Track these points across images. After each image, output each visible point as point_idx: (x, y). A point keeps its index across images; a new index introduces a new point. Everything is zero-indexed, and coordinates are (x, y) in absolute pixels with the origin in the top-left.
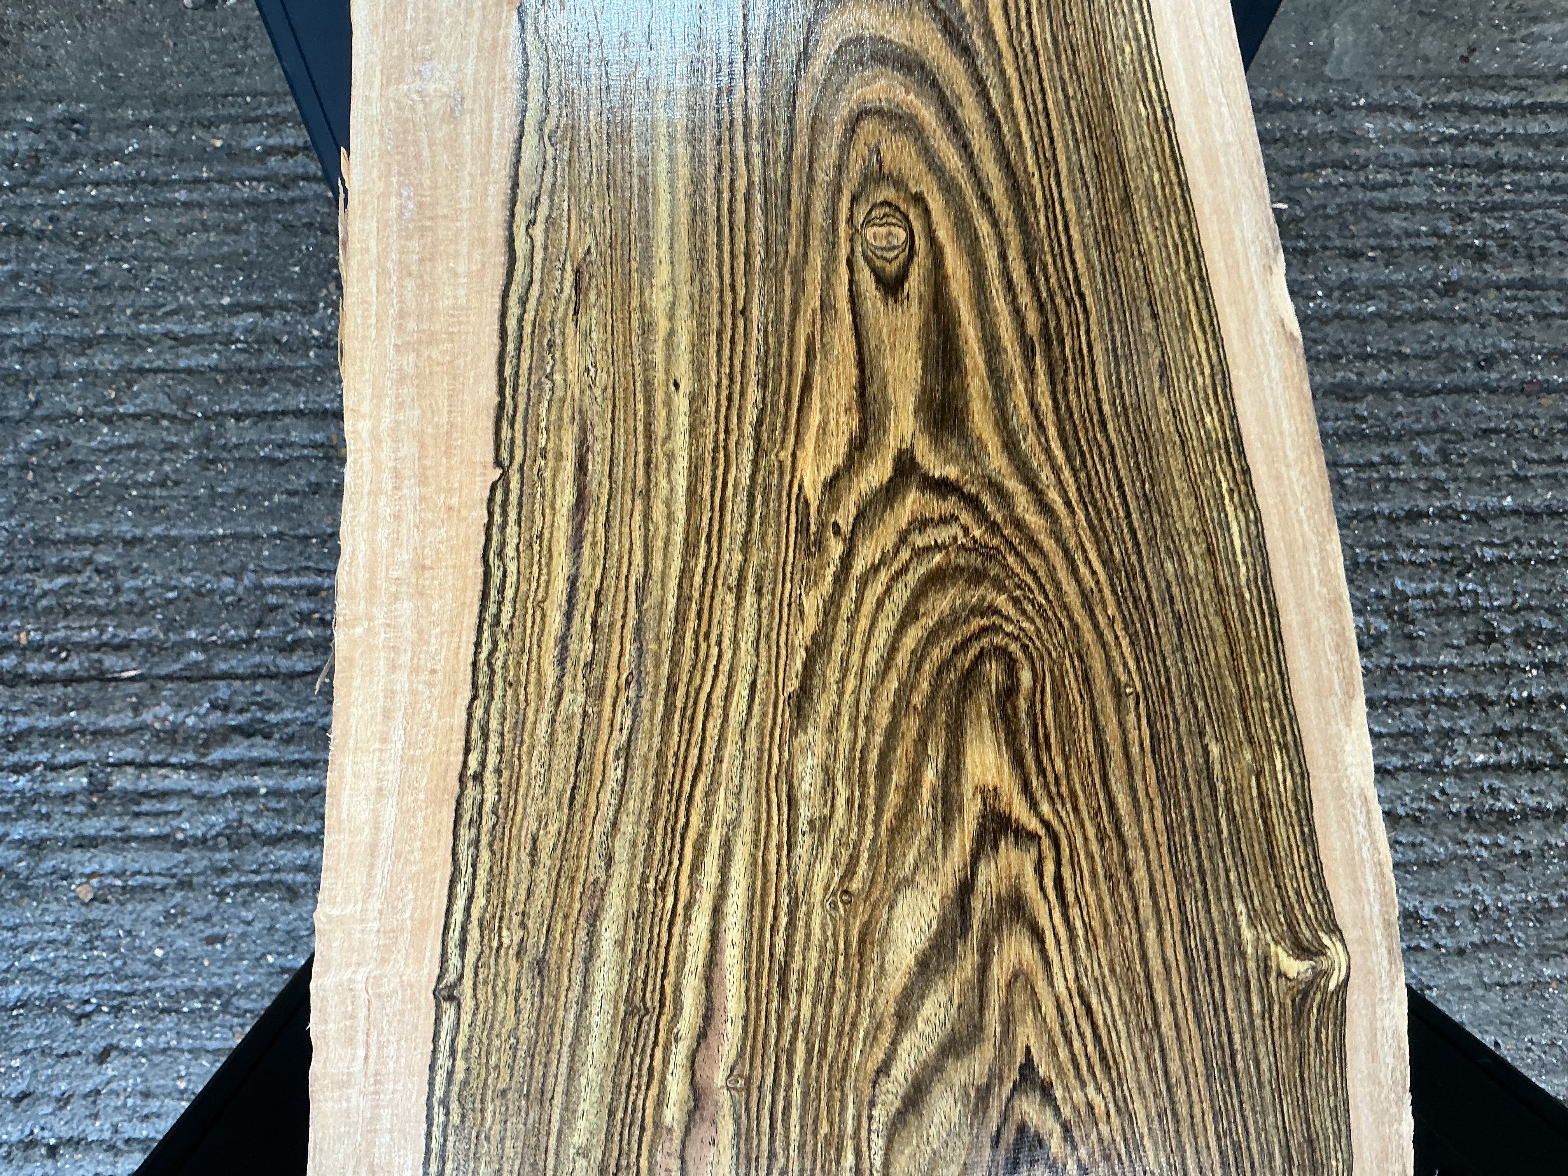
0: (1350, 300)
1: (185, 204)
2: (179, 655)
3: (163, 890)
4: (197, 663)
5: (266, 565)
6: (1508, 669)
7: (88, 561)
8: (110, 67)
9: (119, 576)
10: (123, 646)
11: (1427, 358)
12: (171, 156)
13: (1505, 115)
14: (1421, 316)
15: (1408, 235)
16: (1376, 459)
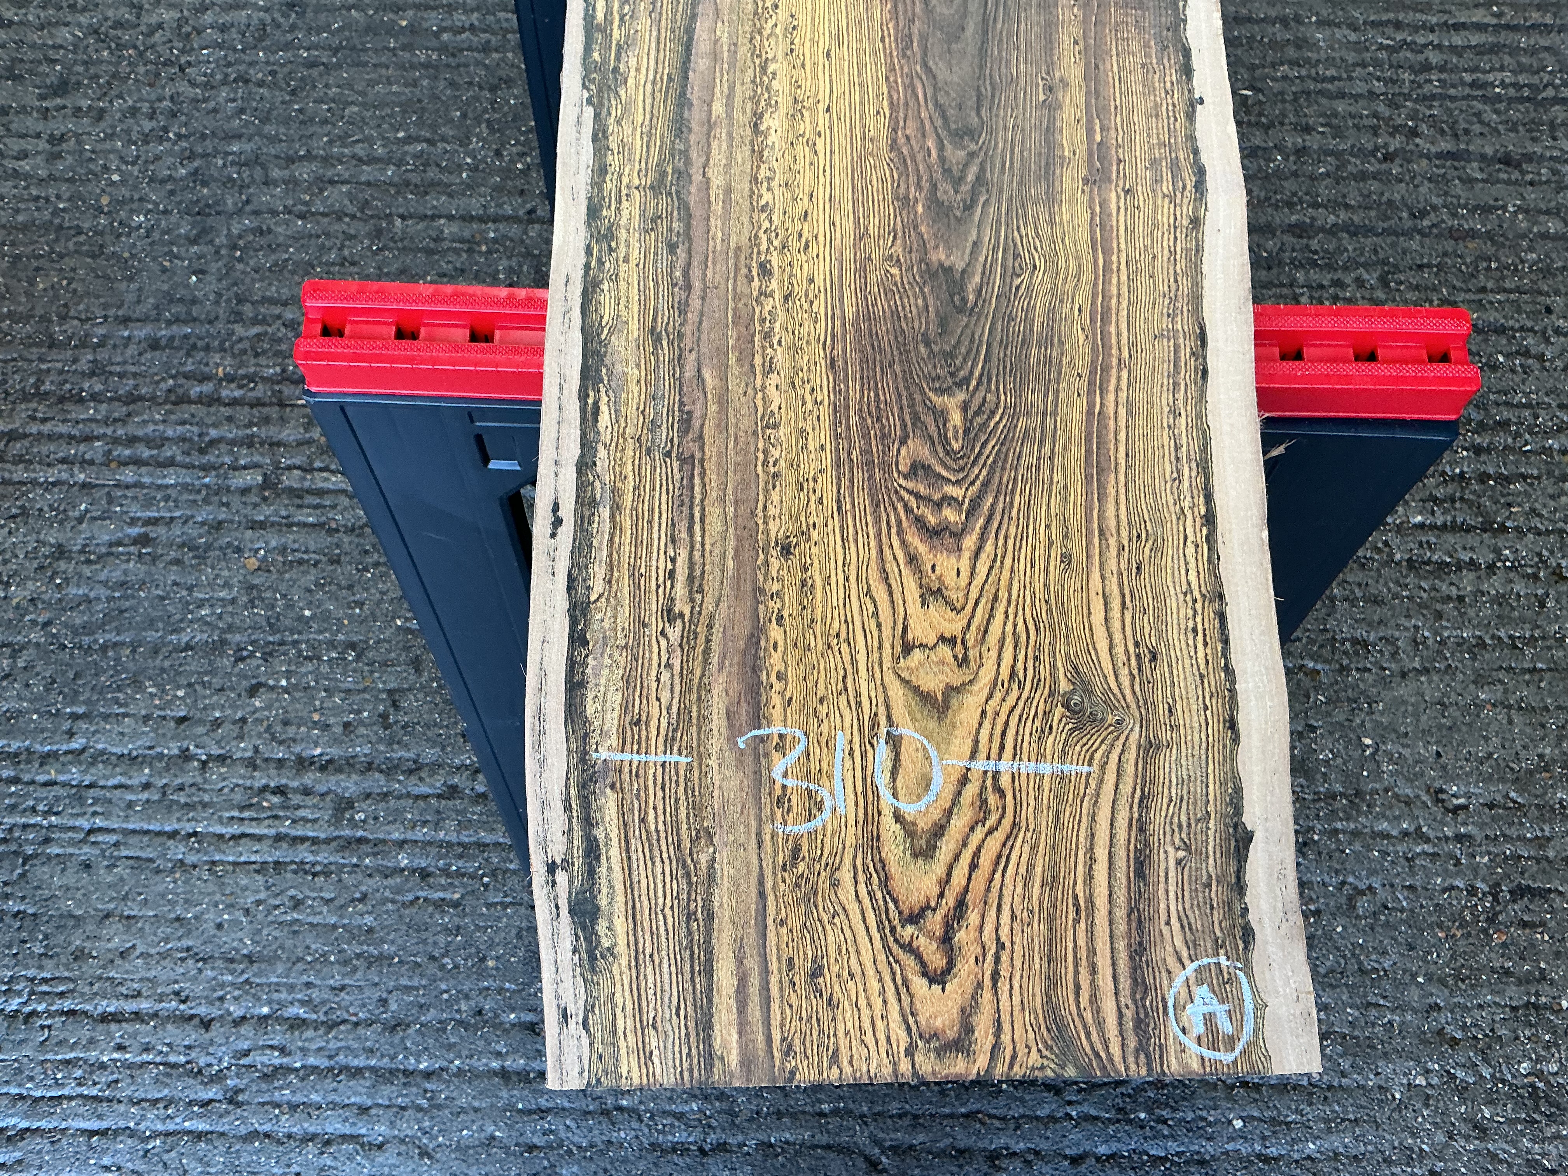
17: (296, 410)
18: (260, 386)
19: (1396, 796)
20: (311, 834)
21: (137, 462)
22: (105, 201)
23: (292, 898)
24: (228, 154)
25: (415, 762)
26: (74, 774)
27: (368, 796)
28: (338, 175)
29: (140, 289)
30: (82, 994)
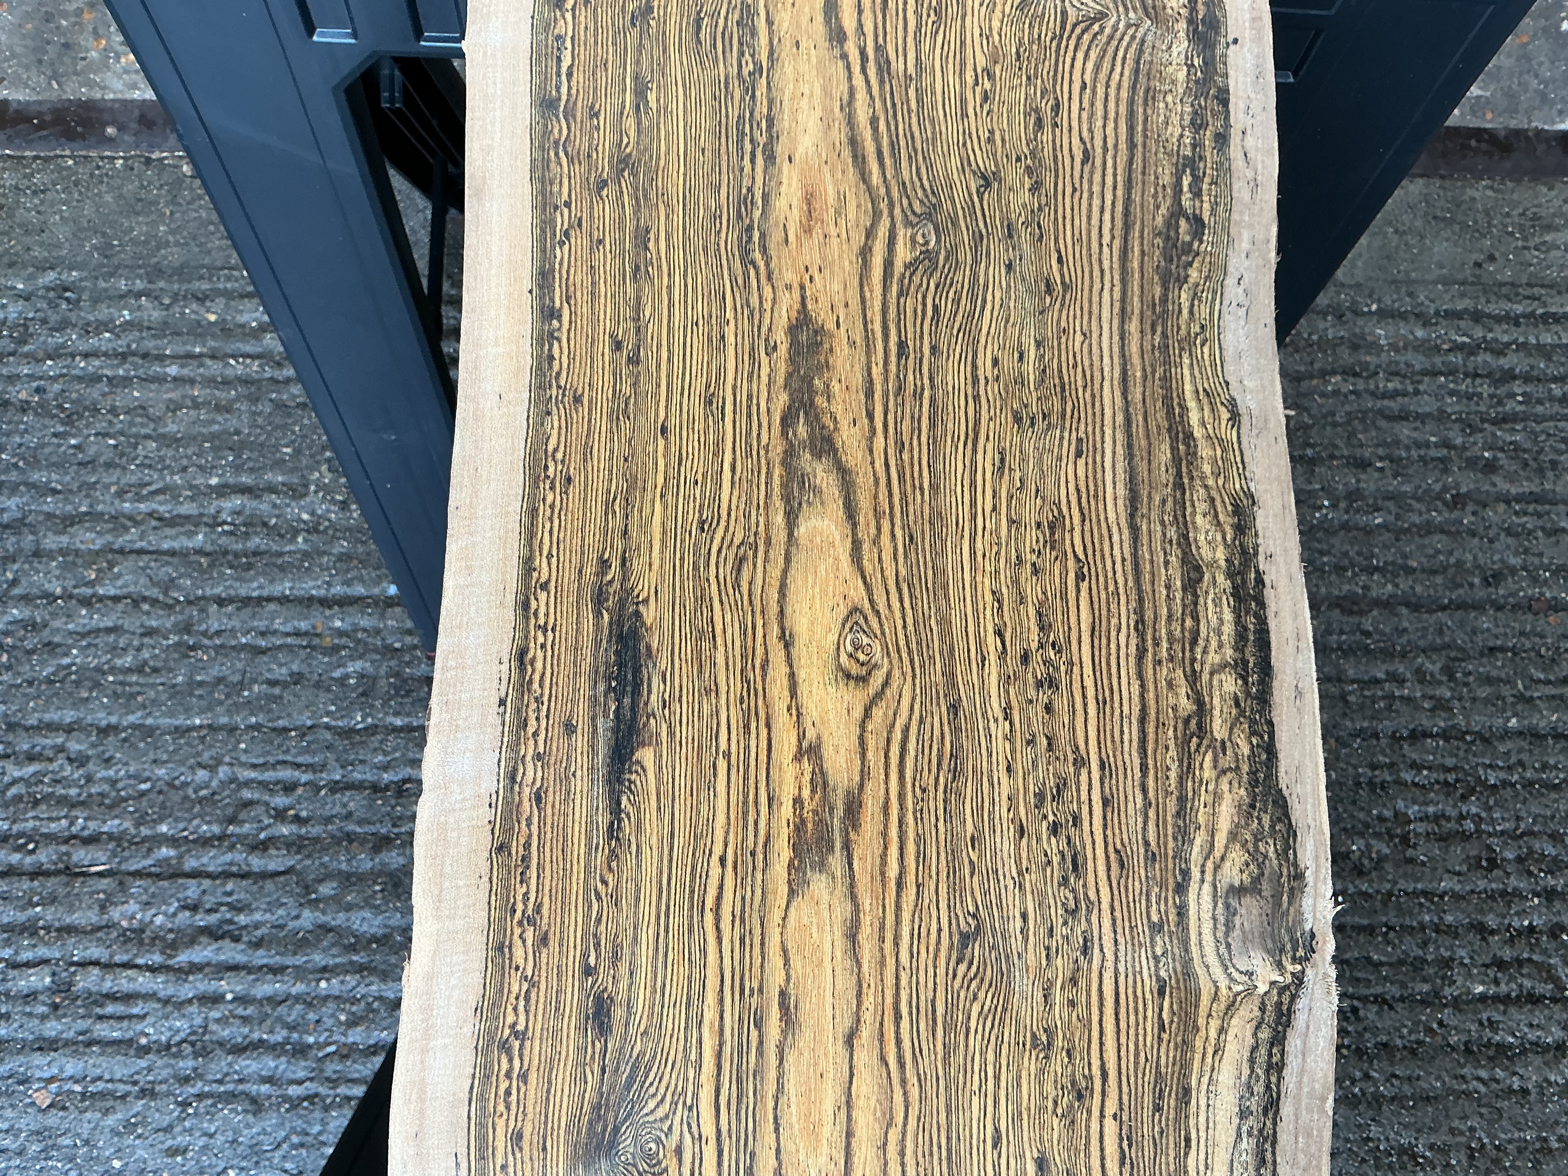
0: (1358, 511)
1: (175, 379)
2: (150, 850)
3: (123, 1097)
4: (167, 859)
5: (243, 758)
6: (1509, 896)
7: (61, 749)
8: (104, 234)
9: (91, 766)
10: (91, 840)
11: (1434, 572)
12: (164, 329)
13: (1517, 324)
14: (1428, 529)
15: (1418, 446)
16: (1381, 675)
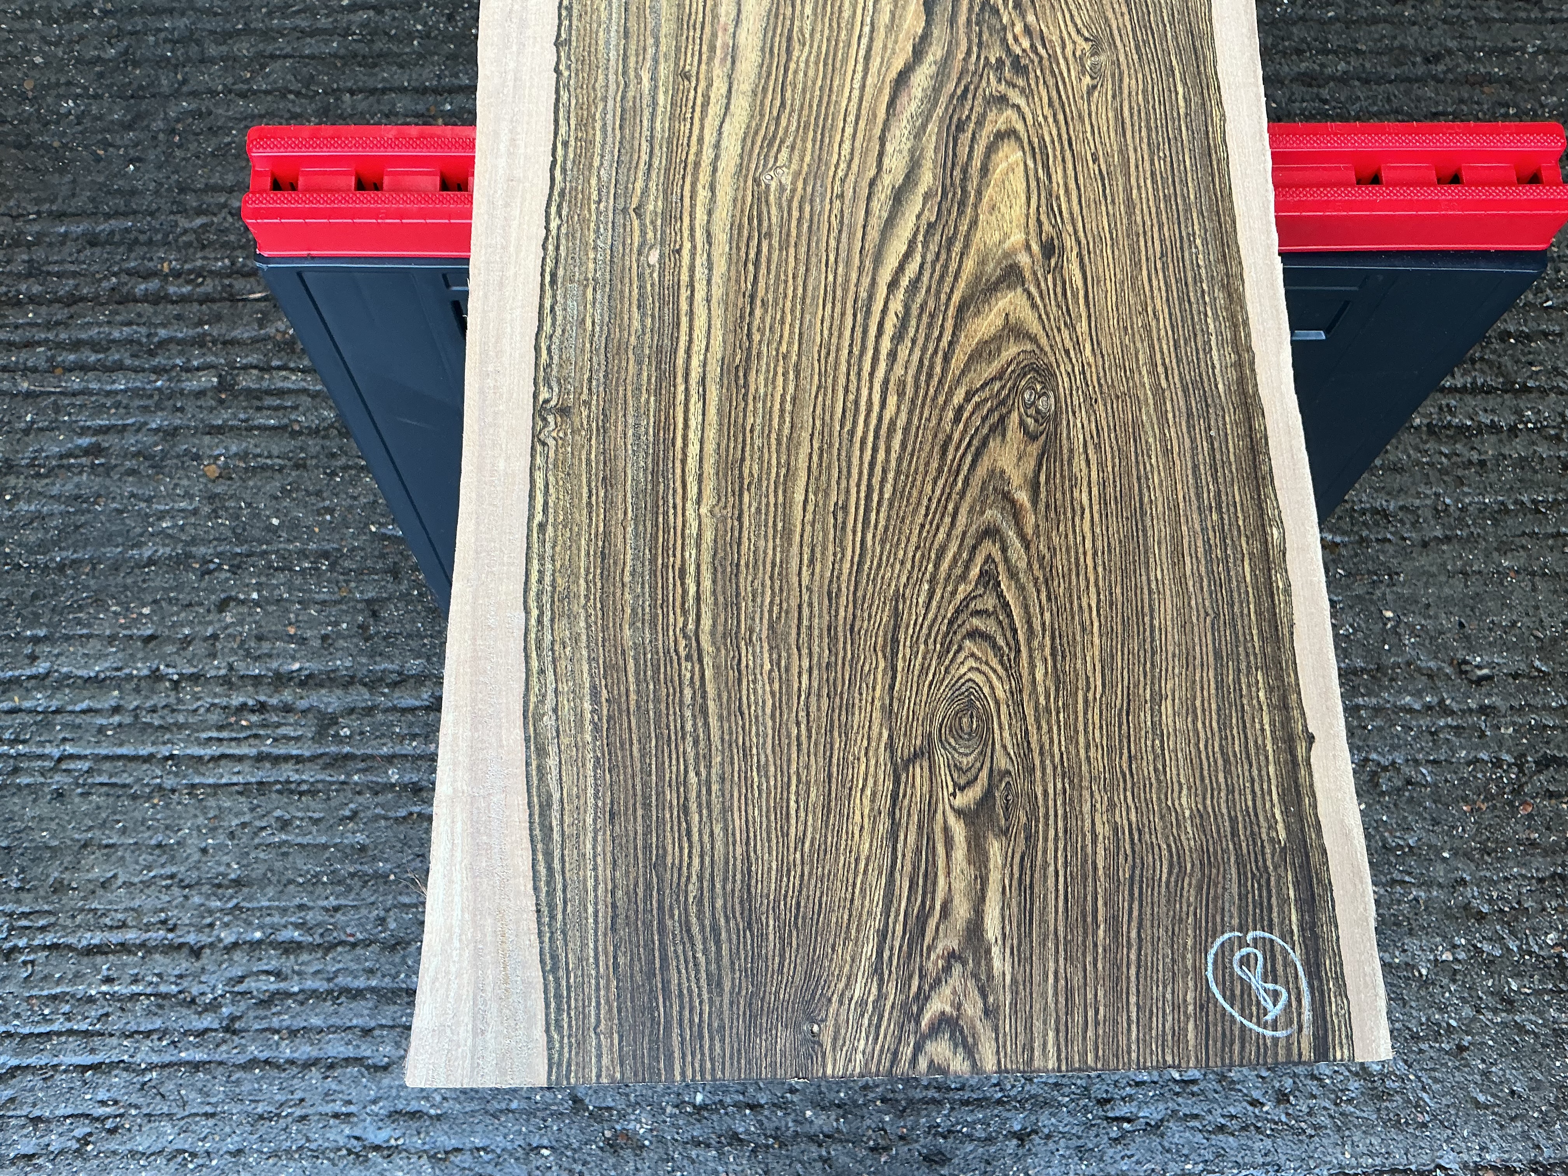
17: (249, 305)
18: (208, 281)
19: (1419, 669)
20: (295, 752)
21: (83, 368)
22: (28, 85)
23: (278, 819)
24: (159, 30)
25: (400, 674)
26: (39, 700)
27: (352, 711)
28: (281, 49)
29: (74, 181)
30: (64, 928)
